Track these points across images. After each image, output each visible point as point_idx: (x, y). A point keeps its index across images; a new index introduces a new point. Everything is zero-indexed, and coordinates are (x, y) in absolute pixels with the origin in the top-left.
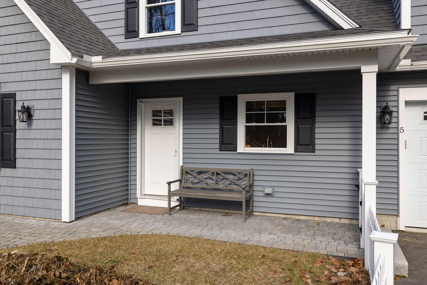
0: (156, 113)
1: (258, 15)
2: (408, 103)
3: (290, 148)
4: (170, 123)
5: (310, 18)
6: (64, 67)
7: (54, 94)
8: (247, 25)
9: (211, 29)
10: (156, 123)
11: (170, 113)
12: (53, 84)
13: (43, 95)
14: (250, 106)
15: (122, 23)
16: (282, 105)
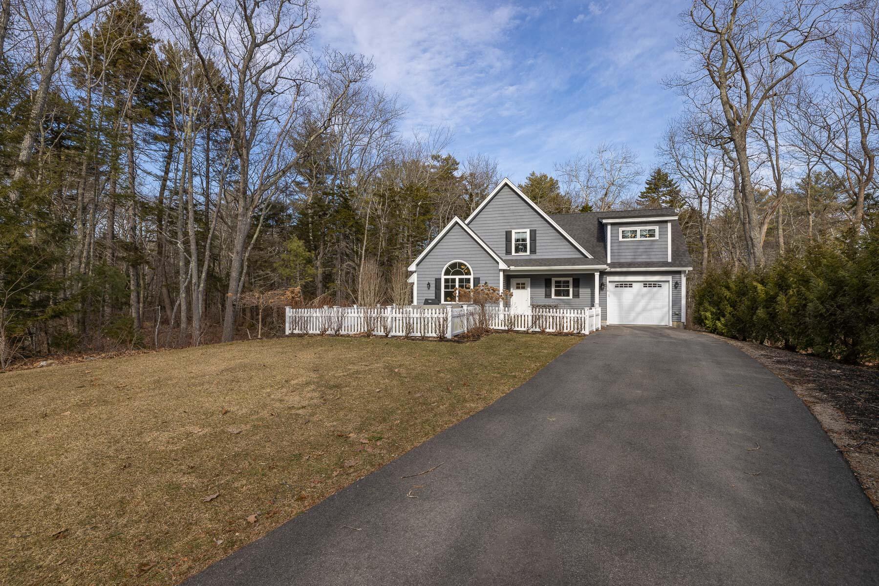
0: (518, 284)
1: (559, 250)
2: (610, 282)
3: (571, 297)
4: (523, 288)
5: (578, 253)
6: (500, 270)
7: (497, 278)
8: (555, 253)
9: (541, 254)
10: (518, 288)
11: (524, 284)
12: (496, 275)
13: (492, 278)
14: (556, 282)
15: (505, 249)
16: (568, 282)
